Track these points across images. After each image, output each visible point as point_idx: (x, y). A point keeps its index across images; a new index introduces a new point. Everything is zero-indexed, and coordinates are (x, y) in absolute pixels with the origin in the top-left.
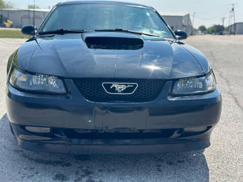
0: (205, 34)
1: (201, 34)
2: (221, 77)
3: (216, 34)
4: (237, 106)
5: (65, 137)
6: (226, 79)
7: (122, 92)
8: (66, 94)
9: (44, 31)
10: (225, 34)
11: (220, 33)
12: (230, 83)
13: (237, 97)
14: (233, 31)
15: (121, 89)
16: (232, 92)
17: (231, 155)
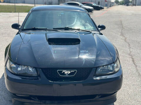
0: (118, 5)
1: (116, 5)
2: (126, 41)
3: (124, 5)
4: (133, 64)
5: (38, 100)
6: (128, 43)
7: (68, 75)
8: (38, 77)
9: (25, 28)
10: (130, 5)
11: (127, 4)
12: (130, 46)
13: (134, 57)
14: (135, 3)
15: (67, 73)
16: (131, 53)
17: (128, 101)
